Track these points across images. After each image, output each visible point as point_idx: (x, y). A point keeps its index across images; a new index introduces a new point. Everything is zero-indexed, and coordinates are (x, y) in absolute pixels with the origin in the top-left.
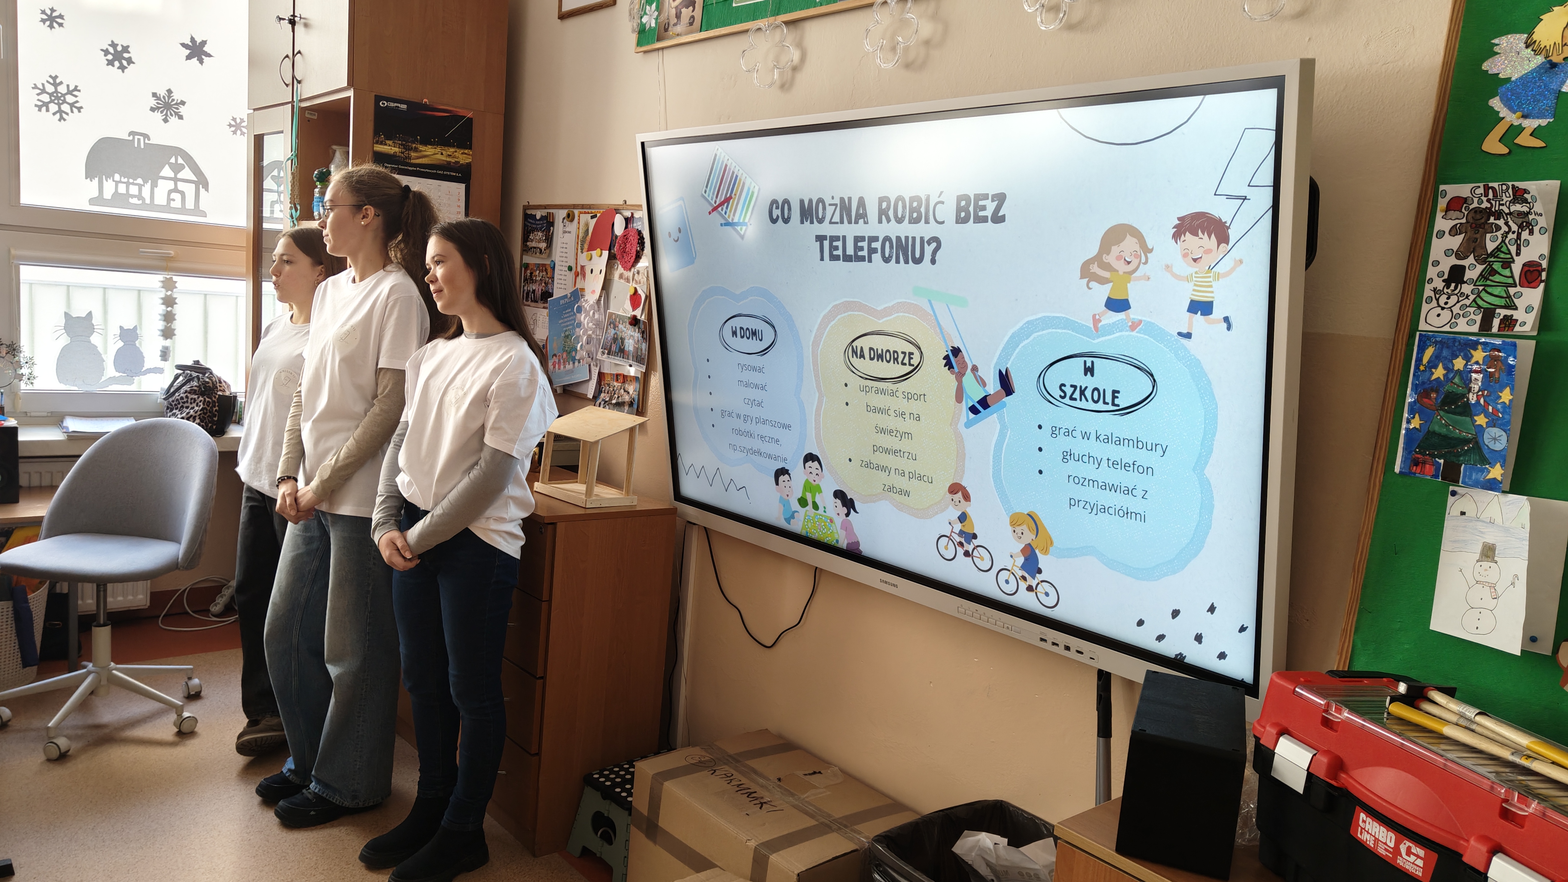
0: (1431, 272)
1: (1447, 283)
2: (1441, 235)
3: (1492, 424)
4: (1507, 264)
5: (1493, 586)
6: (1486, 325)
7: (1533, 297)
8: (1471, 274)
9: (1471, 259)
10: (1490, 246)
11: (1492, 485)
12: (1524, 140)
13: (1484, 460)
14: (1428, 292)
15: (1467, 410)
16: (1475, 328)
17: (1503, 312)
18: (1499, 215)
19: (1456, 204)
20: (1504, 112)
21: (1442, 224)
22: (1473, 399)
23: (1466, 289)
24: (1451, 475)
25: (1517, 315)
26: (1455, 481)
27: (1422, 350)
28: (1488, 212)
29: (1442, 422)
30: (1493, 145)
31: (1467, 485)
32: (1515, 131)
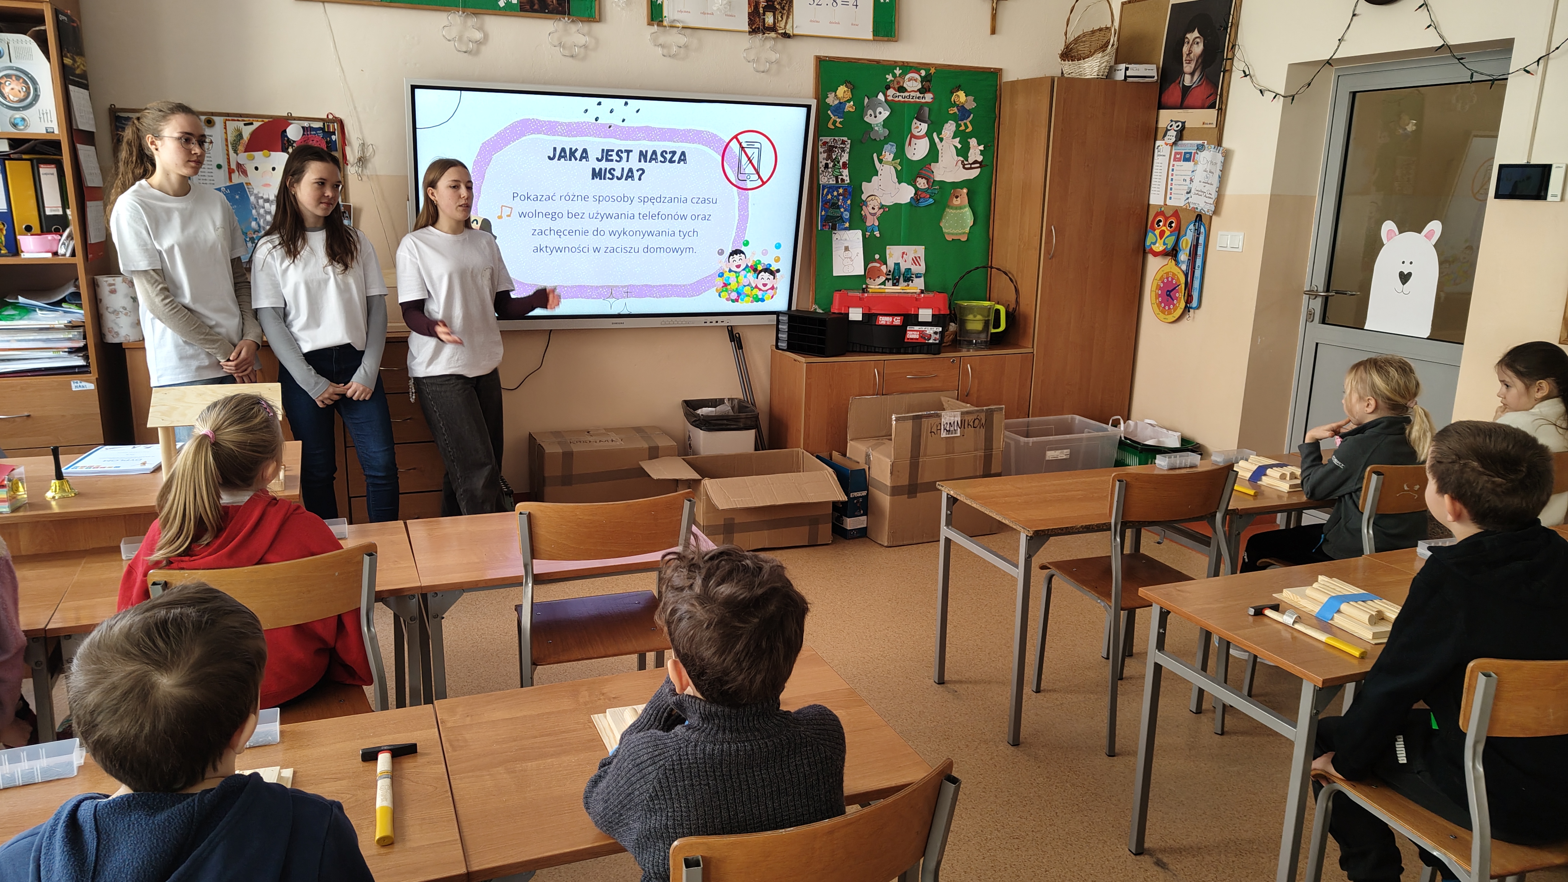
0: (820, 165)
1: (825, 168)
2: (821, 153)
3: (845, 211)
4: (838, 162)
5: (850, 258)
6: (837, 181)
7: (846, 172)
8: (831, 165)
9: (829, 161)
10: (834, 157)
11: (846, 229)
12: (838, 125)
13: (844, 222)
14: (820, 172)
15: (839, 207)
16: (835, 182)
17: (841, 177)
18: (836, 147)
19: (825, 143)
20: (832, 116)
21: (821, 150)
22: (840, 204)
23: (830, 170)
24: (834, 228)
25: (844, 177)
26: (835, 229)
27: (823, 190)
28: (833, 147)
29: (831, 212)
30: (830, 126)
31: (839, 230)
32: (835, 122)
